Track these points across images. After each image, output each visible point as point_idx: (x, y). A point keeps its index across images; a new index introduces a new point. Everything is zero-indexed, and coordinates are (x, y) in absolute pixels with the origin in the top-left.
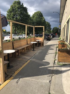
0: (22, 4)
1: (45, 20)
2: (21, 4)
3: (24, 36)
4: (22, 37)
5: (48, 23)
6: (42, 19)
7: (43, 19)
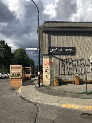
0: (7, 44)
1: (28, 58)
2: (5, 44)
3: (9, 75)
4: (7, 75)
5: (31, 59)
6: (25, 56)
7: (27, 57)
